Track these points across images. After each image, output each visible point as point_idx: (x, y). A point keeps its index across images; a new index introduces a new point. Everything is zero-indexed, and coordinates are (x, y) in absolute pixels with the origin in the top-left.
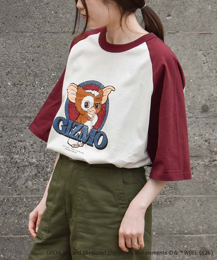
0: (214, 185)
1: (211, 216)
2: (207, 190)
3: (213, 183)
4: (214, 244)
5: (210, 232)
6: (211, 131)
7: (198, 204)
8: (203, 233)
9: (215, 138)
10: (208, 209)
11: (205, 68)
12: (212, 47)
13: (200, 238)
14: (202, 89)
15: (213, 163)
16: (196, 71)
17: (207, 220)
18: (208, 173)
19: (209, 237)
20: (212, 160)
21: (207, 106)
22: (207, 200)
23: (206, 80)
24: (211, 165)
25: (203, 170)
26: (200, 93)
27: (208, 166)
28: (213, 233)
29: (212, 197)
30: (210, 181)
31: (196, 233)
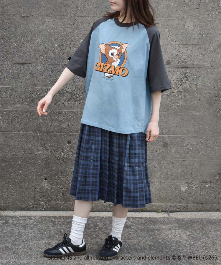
0: (172, 107)
1: (170, 124)
2: (168, 110)
3: (172, 106)
4: (171, 141)
5: (169, 134)
6: (172, 75)
7: (163, 118)
8: (165, 134)
9: (174, 79)
10: (169, 121)
11: (169, 39)
12: (174, 27)
13: (163, 137)
14: (167, 51)
15: (172, 94)
16: (164, 41)
17: (168, 127)
18: (169, 100)
19: (169, 136)
20: (172, 92)
21: (169, 61)
22: (168, 115)
23: (169, 46)
24: (171, 95)
25: (166, 98)
26: (166, 53)
27: (169, 95)
28: (171, 135)
29: (171, 114)
30: (170, 104)
31: (161, 134)
